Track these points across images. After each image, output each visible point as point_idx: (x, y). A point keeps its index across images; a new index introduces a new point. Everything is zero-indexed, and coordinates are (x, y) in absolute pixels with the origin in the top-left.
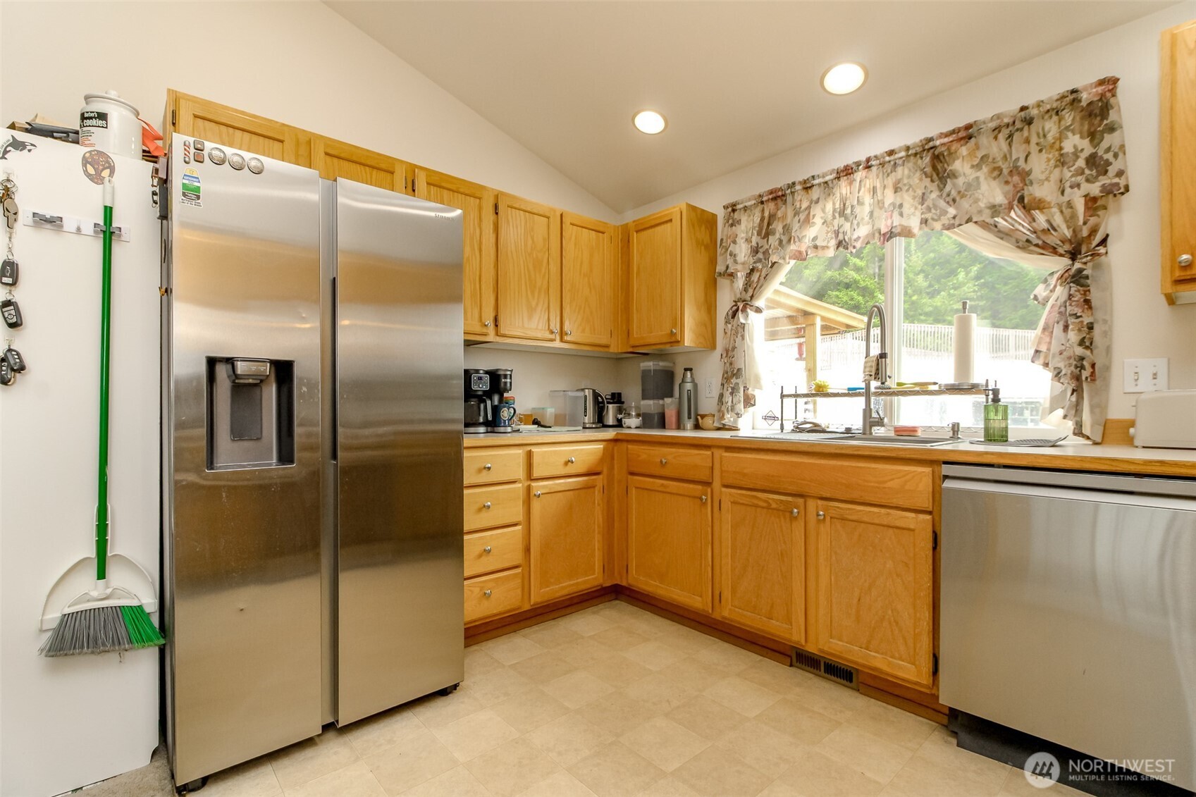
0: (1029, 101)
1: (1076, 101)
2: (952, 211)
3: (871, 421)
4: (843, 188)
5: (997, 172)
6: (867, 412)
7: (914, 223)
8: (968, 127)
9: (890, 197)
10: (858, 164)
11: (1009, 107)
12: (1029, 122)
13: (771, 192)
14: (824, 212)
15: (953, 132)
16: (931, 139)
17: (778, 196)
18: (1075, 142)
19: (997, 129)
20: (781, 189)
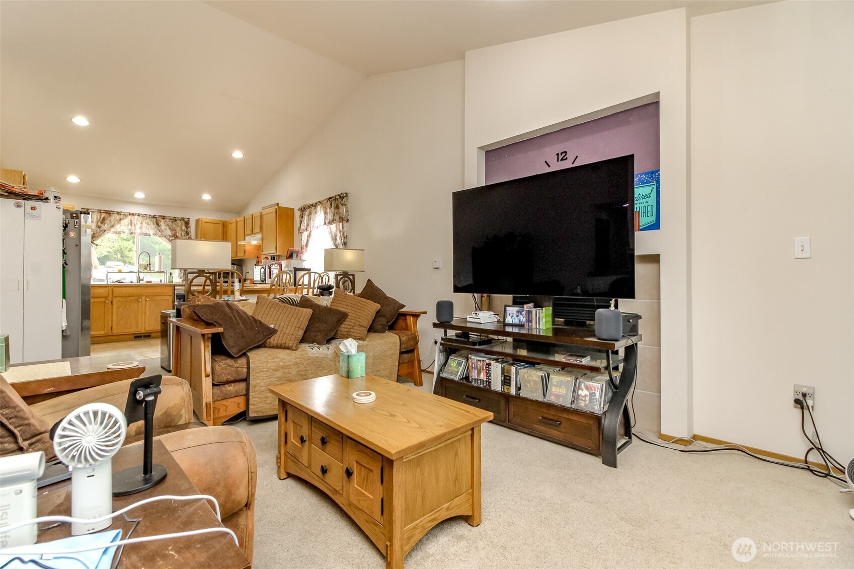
0: (176, 216)
1: (184, 220)
2: (160, 233)
3: (139, 279)
4: (130, 217)
5: (170, 228)
6: (139, 277)
7: (151, 232)
8: (164, 216)
9: (144, 225)
10: (136, 214)
11: (172, 216)
12: (176, 220)
13: (104, 211)
14: (125, 222)
15: (160, 216)
16: (155, 215)
17: (109, 213)
18: (184, 227)
19: (170, 219)
20: (109, 211)
